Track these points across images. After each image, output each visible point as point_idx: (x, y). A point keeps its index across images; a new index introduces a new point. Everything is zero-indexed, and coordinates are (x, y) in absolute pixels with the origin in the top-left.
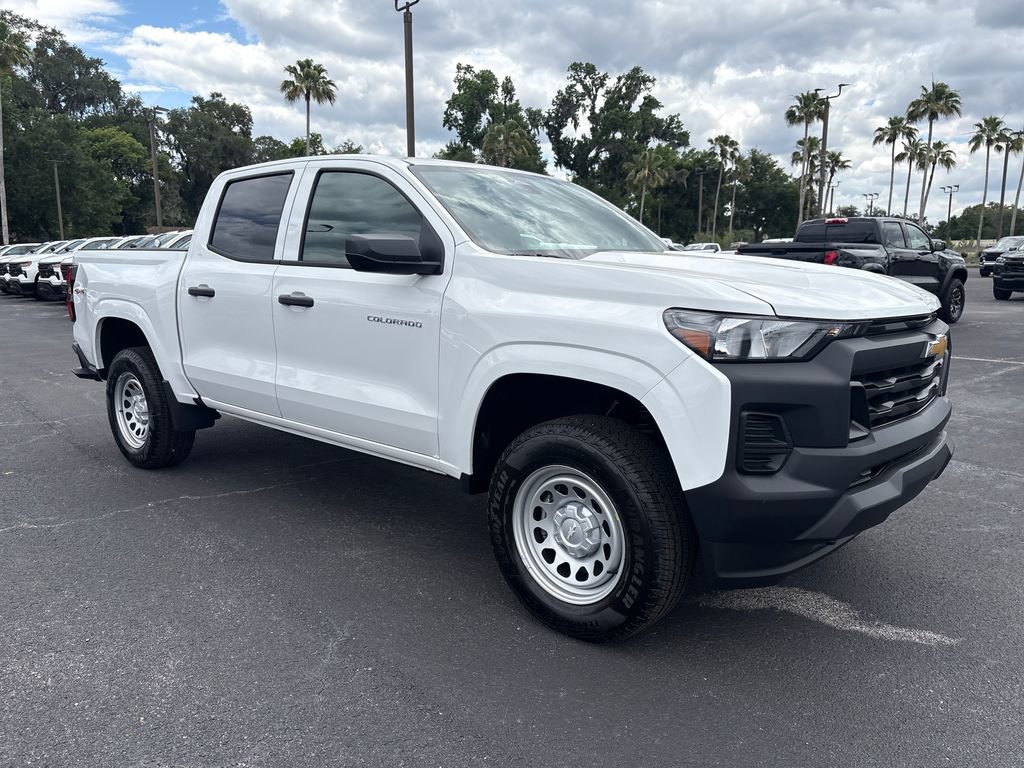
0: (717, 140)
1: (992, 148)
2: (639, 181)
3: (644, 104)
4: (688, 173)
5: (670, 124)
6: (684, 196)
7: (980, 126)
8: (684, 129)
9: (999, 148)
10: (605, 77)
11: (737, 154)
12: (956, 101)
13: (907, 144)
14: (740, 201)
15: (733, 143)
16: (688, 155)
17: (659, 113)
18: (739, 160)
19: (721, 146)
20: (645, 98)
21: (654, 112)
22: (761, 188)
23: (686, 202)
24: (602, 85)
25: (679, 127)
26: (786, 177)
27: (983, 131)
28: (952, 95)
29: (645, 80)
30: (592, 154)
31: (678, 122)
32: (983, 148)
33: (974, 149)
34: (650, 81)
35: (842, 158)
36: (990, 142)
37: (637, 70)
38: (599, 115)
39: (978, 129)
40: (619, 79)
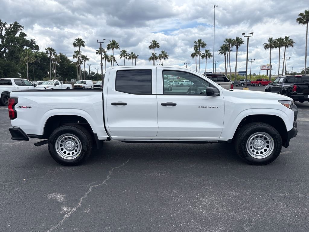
0: (48, 49)
1: (125, 58)
2: (25, 60)
3: (20, 34)
4: (40, 59)
5: (31, 42)
6: (38, 66)
7: (122, 52)
8: (37, 44)
9: (126, 58)
10: (5, 24)
11: (55, 54)
12: (118, 45)
13: (104, 55)
14: (58, 68)
15: (53, 50)
16: (36, 53)
17: (27, 38)
18: (56, 56)
19: (50, 51)
20: (20, 33)
21: (24, 37)
22: (64, 65)
23: (39, 68)
24: (4, 26)
25: (35, 43)
26: (71, 62)
27: (123, 53)
28: (117, 44)
29: (20, 27)
30: (3, 50)
31: (34, 42)
32: (123, 58)
33: (121, 58)
34: (22, 27)
35: (87, 58)
36: (124, 56)
37: (16, 23)
38: (4, 36)
39: (121, 53)
40: (11, 25)
